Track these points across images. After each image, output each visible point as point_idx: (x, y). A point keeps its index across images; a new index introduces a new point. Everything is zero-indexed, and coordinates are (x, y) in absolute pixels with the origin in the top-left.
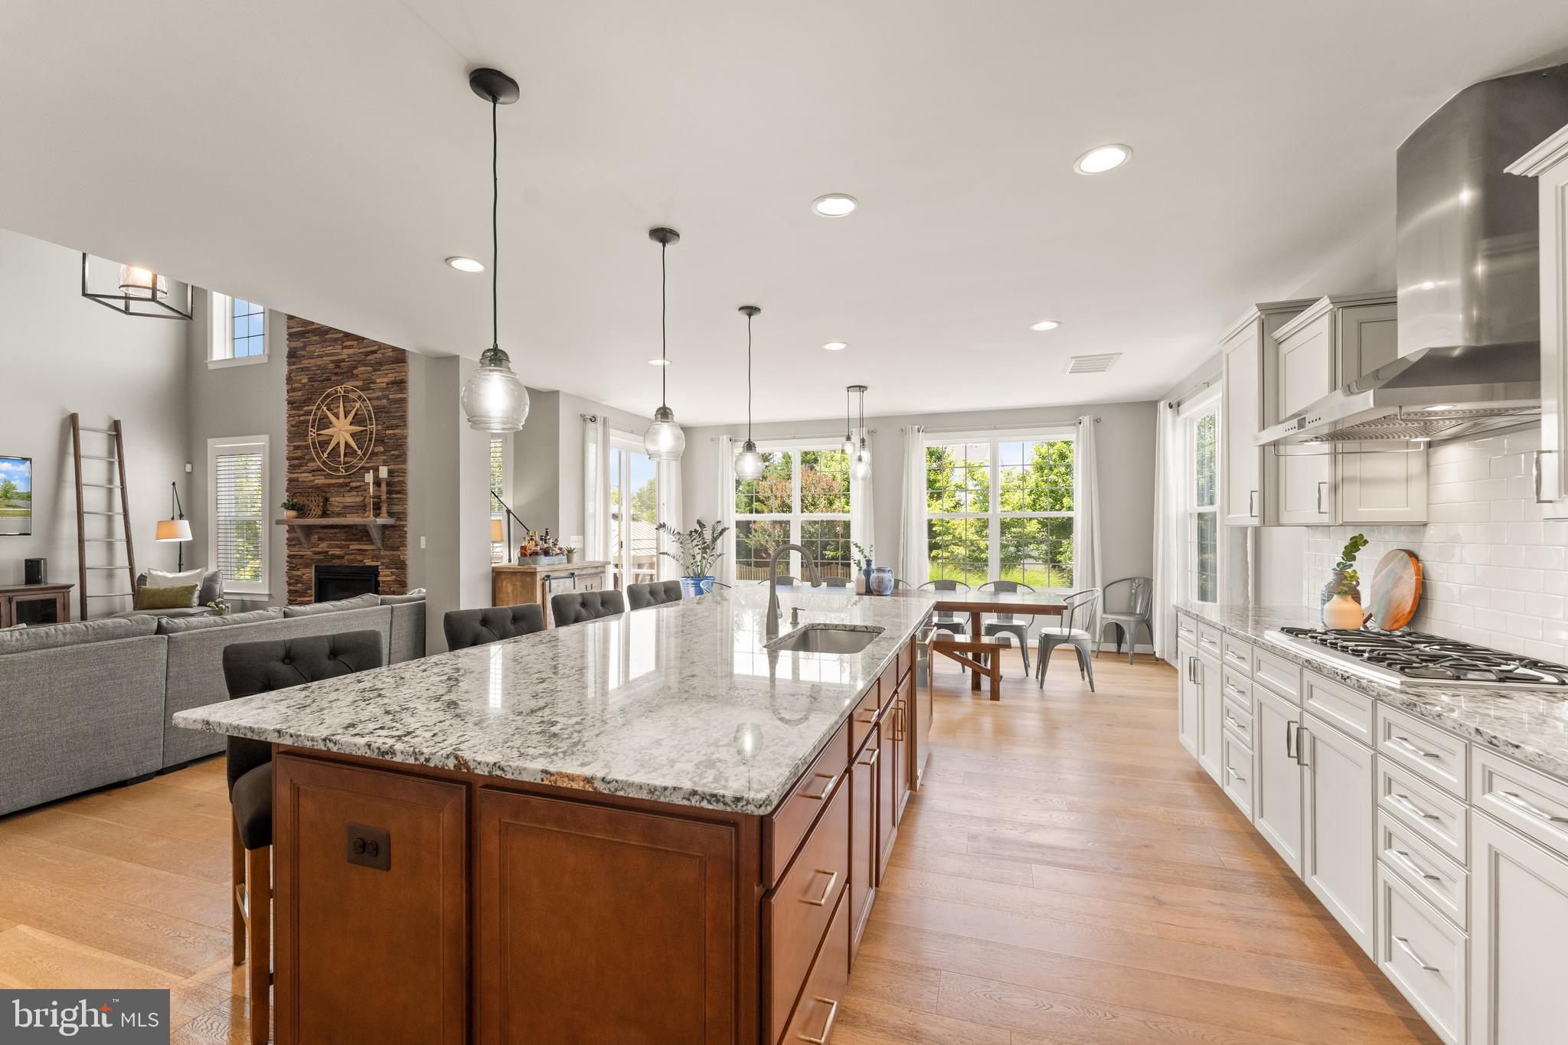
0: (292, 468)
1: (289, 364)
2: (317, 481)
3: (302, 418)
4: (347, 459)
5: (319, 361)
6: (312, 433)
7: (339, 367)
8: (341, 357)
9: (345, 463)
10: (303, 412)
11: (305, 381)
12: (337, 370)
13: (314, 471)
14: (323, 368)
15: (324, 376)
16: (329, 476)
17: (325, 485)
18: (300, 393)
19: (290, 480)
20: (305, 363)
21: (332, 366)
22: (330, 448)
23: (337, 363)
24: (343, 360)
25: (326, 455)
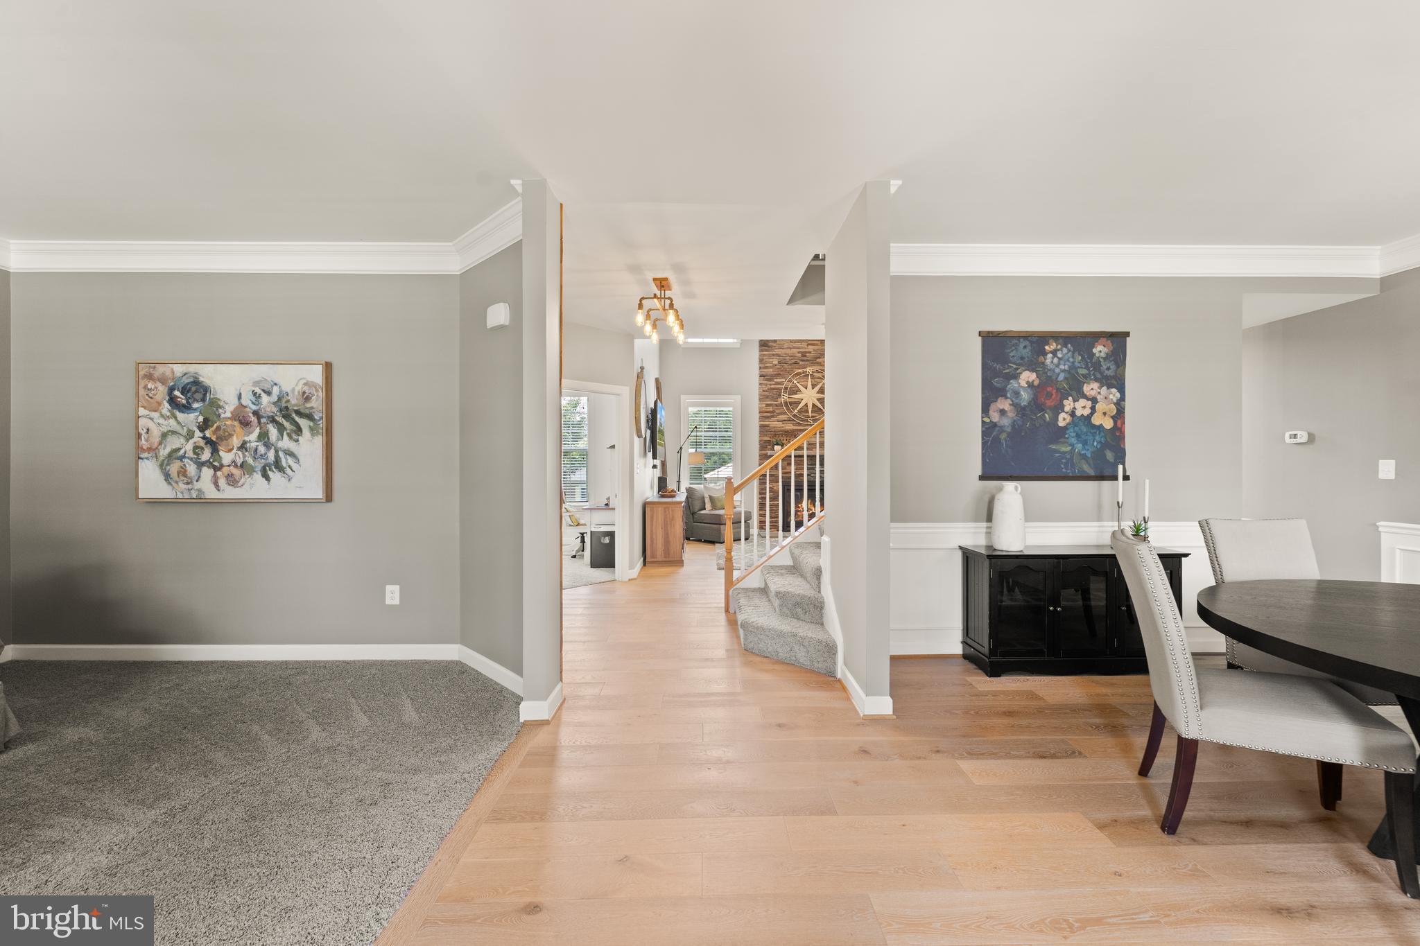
0: (762, 418)
1: (761, 351)
2: (787, 428)
3: (773, 386)
4: (814, 414)
5: (788, 351)
6: (785, 397)
7: (806, 356)
8: (807, 350)
9: (812, 417)
10: (774, 383)
11: (776, 362)
12: (805, 358)
13: (785, 420)
14: (793, 356)
15: (793, 361)
16: (800, 424)
17: (794, 430)
18: (771, 370)
19: (762, 427)
20: (778, 351)
21: (800, 355)
22: (800, 406)
23: (804, 354)
24: (810, 353)
25: (796, 411)
